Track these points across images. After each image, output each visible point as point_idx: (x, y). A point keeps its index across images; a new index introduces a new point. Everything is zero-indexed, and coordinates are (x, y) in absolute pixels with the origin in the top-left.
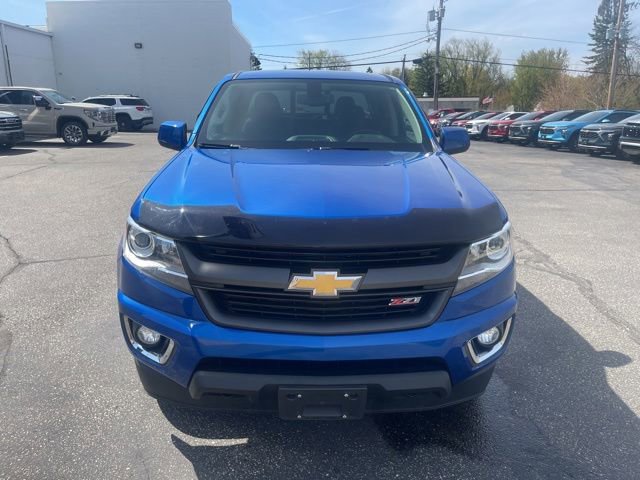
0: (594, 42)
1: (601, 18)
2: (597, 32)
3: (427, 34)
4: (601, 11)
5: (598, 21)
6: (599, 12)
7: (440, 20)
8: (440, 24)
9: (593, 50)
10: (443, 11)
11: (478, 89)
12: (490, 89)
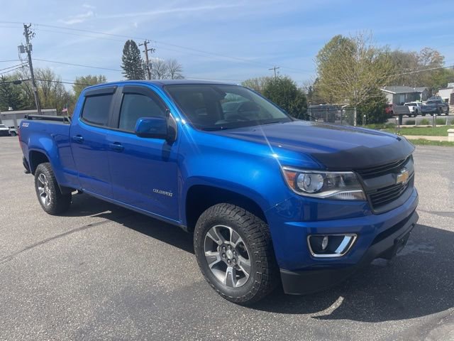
0: (125, 71)
1: (125, 57)
2: (126, 65)
3: (20, 62)
4: (125, 52)
5: (125, 58)
6: (124, 53)
7: (29, 52)
8: (29, 55)
9: (126, 76)
10: (31, 46)
11: (51, 103)
12: (60, 103)
